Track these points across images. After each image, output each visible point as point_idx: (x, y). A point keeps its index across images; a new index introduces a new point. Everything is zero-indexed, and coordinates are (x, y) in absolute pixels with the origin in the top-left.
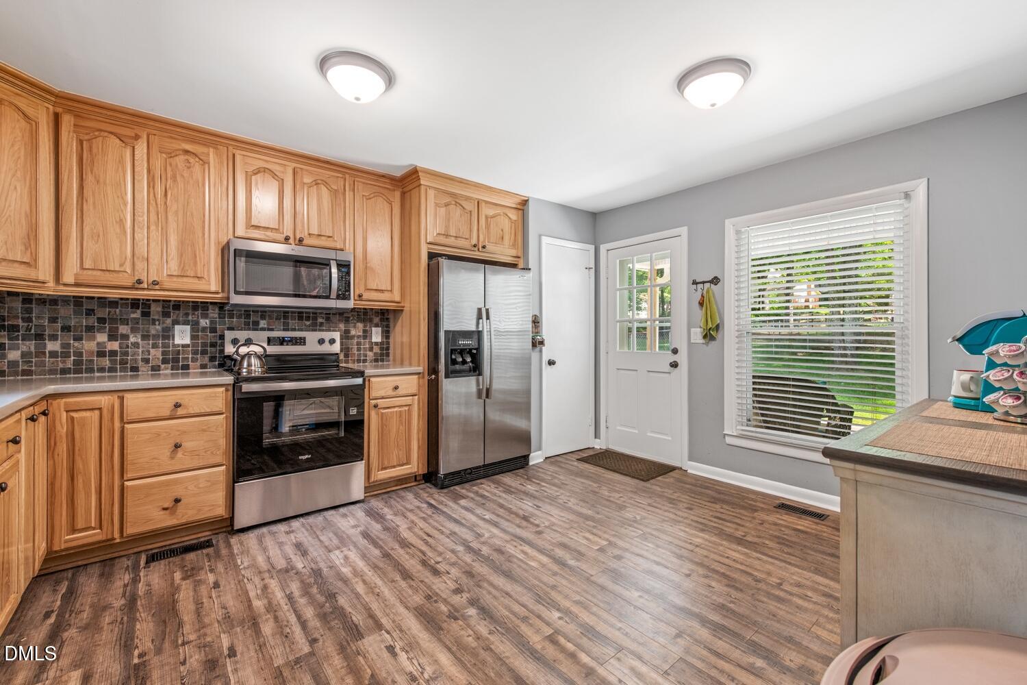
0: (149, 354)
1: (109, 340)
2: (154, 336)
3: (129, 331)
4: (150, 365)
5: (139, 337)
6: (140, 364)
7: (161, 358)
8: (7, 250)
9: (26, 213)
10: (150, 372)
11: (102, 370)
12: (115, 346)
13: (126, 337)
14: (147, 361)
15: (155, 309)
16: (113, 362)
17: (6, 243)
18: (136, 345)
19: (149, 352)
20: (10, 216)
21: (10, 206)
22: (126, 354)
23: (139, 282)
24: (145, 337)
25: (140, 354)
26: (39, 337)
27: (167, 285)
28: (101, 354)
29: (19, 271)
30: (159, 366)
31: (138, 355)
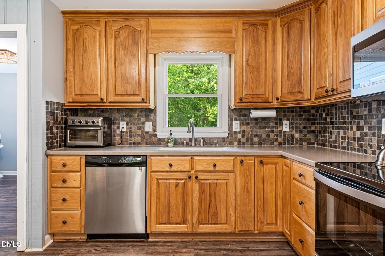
0: (371, 141)
1: (357, 130)
2: (373, 127)
3: (364, 124)
4: (372, 149)
5: (367, 128)
6: (368, 148)
7: (377, 144)
8: (292, 88)
9: (299, 68)
10: (372, 155)
11: (355, 150)
12: (358, 134)
13: (362, 128)
14: (370, 145)
15: (374, 105)
16: (358, 144)
17: (292, 85)
18: (366, 133)
19: (371, 139)
20: (293, 72)
21: (293, 67)
22: (362, 140)
23: (327, 91)
24: (370, 128)
25: (368, 141)
26: (338, 128)
27: (340, 90)
28: (354, 139)
29: (298, 97)
30: (376, 151)
31: (367, 141)
